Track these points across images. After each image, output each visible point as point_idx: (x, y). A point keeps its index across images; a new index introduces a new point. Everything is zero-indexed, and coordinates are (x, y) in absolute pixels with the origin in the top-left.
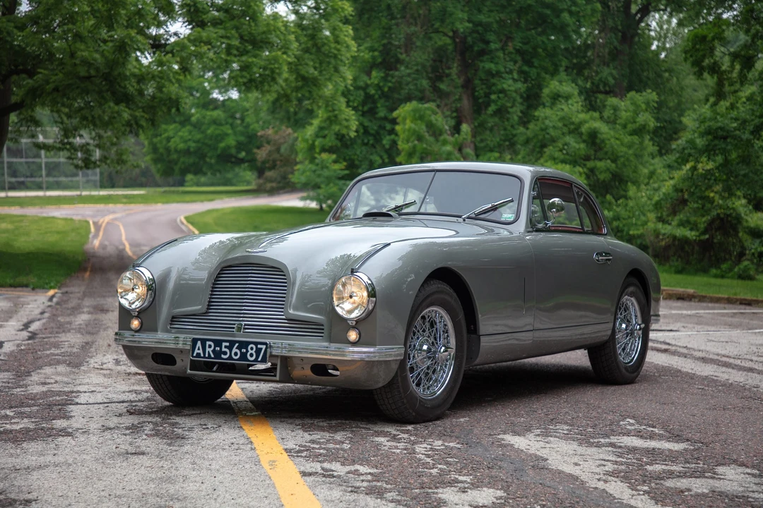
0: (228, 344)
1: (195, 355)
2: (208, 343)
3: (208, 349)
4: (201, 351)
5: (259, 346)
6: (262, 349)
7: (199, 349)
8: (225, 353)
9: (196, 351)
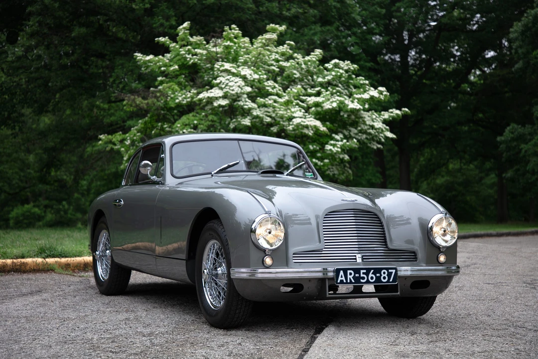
0: (365, 271)
1: (339, 281)
2: (349, 272)
3: (349, 276)
4: (343, 278)
5: (390, 271)
6: (392, 272)
7: (342, 277)
8: (363, 278)
9: (340, 279)
